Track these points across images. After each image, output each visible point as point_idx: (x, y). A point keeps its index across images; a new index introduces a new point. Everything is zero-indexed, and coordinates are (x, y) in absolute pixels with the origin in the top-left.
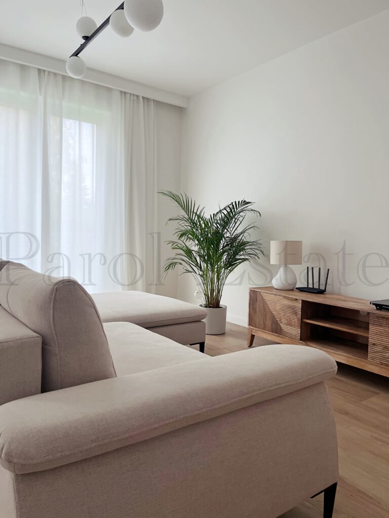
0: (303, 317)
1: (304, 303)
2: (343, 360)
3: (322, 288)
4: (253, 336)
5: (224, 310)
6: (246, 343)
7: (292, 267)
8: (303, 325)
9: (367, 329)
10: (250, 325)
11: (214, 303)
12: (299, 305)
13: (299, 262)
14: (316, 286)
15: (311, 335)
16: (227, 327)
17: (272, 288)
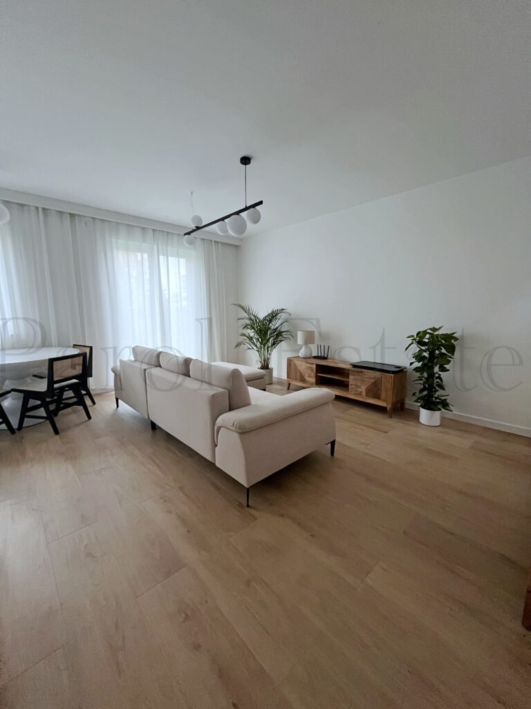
0: (316, 373)
1: (317, 365)
2: (338, 394)
3: (326, 356)
4: (289, 384)
5: (271, 370)
6: (286, 388)
7: (310, 345)
8: (317, 377)
9: (348, 377)
10: (288, 377)
11: (265, 366)
12: (314, 366)
13: (313, 342)
14: (323, 355)
15: (321, 382)
16: (274, 380)
17: (299, 357)
